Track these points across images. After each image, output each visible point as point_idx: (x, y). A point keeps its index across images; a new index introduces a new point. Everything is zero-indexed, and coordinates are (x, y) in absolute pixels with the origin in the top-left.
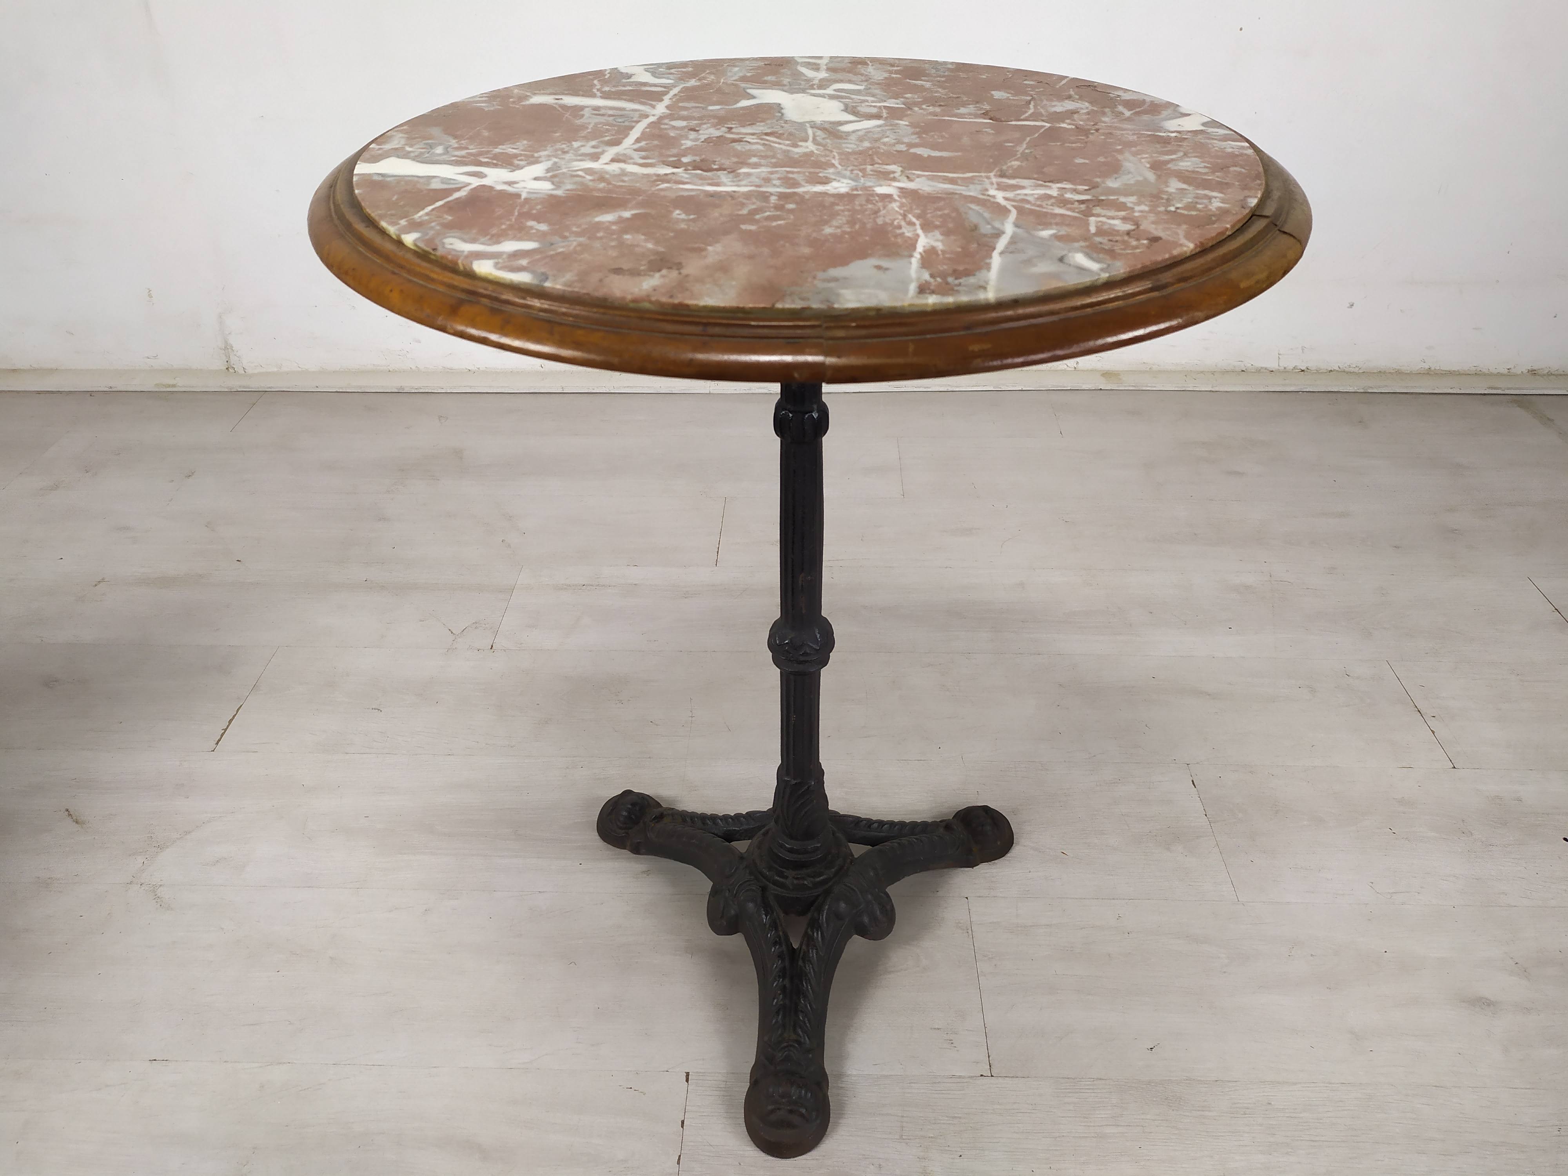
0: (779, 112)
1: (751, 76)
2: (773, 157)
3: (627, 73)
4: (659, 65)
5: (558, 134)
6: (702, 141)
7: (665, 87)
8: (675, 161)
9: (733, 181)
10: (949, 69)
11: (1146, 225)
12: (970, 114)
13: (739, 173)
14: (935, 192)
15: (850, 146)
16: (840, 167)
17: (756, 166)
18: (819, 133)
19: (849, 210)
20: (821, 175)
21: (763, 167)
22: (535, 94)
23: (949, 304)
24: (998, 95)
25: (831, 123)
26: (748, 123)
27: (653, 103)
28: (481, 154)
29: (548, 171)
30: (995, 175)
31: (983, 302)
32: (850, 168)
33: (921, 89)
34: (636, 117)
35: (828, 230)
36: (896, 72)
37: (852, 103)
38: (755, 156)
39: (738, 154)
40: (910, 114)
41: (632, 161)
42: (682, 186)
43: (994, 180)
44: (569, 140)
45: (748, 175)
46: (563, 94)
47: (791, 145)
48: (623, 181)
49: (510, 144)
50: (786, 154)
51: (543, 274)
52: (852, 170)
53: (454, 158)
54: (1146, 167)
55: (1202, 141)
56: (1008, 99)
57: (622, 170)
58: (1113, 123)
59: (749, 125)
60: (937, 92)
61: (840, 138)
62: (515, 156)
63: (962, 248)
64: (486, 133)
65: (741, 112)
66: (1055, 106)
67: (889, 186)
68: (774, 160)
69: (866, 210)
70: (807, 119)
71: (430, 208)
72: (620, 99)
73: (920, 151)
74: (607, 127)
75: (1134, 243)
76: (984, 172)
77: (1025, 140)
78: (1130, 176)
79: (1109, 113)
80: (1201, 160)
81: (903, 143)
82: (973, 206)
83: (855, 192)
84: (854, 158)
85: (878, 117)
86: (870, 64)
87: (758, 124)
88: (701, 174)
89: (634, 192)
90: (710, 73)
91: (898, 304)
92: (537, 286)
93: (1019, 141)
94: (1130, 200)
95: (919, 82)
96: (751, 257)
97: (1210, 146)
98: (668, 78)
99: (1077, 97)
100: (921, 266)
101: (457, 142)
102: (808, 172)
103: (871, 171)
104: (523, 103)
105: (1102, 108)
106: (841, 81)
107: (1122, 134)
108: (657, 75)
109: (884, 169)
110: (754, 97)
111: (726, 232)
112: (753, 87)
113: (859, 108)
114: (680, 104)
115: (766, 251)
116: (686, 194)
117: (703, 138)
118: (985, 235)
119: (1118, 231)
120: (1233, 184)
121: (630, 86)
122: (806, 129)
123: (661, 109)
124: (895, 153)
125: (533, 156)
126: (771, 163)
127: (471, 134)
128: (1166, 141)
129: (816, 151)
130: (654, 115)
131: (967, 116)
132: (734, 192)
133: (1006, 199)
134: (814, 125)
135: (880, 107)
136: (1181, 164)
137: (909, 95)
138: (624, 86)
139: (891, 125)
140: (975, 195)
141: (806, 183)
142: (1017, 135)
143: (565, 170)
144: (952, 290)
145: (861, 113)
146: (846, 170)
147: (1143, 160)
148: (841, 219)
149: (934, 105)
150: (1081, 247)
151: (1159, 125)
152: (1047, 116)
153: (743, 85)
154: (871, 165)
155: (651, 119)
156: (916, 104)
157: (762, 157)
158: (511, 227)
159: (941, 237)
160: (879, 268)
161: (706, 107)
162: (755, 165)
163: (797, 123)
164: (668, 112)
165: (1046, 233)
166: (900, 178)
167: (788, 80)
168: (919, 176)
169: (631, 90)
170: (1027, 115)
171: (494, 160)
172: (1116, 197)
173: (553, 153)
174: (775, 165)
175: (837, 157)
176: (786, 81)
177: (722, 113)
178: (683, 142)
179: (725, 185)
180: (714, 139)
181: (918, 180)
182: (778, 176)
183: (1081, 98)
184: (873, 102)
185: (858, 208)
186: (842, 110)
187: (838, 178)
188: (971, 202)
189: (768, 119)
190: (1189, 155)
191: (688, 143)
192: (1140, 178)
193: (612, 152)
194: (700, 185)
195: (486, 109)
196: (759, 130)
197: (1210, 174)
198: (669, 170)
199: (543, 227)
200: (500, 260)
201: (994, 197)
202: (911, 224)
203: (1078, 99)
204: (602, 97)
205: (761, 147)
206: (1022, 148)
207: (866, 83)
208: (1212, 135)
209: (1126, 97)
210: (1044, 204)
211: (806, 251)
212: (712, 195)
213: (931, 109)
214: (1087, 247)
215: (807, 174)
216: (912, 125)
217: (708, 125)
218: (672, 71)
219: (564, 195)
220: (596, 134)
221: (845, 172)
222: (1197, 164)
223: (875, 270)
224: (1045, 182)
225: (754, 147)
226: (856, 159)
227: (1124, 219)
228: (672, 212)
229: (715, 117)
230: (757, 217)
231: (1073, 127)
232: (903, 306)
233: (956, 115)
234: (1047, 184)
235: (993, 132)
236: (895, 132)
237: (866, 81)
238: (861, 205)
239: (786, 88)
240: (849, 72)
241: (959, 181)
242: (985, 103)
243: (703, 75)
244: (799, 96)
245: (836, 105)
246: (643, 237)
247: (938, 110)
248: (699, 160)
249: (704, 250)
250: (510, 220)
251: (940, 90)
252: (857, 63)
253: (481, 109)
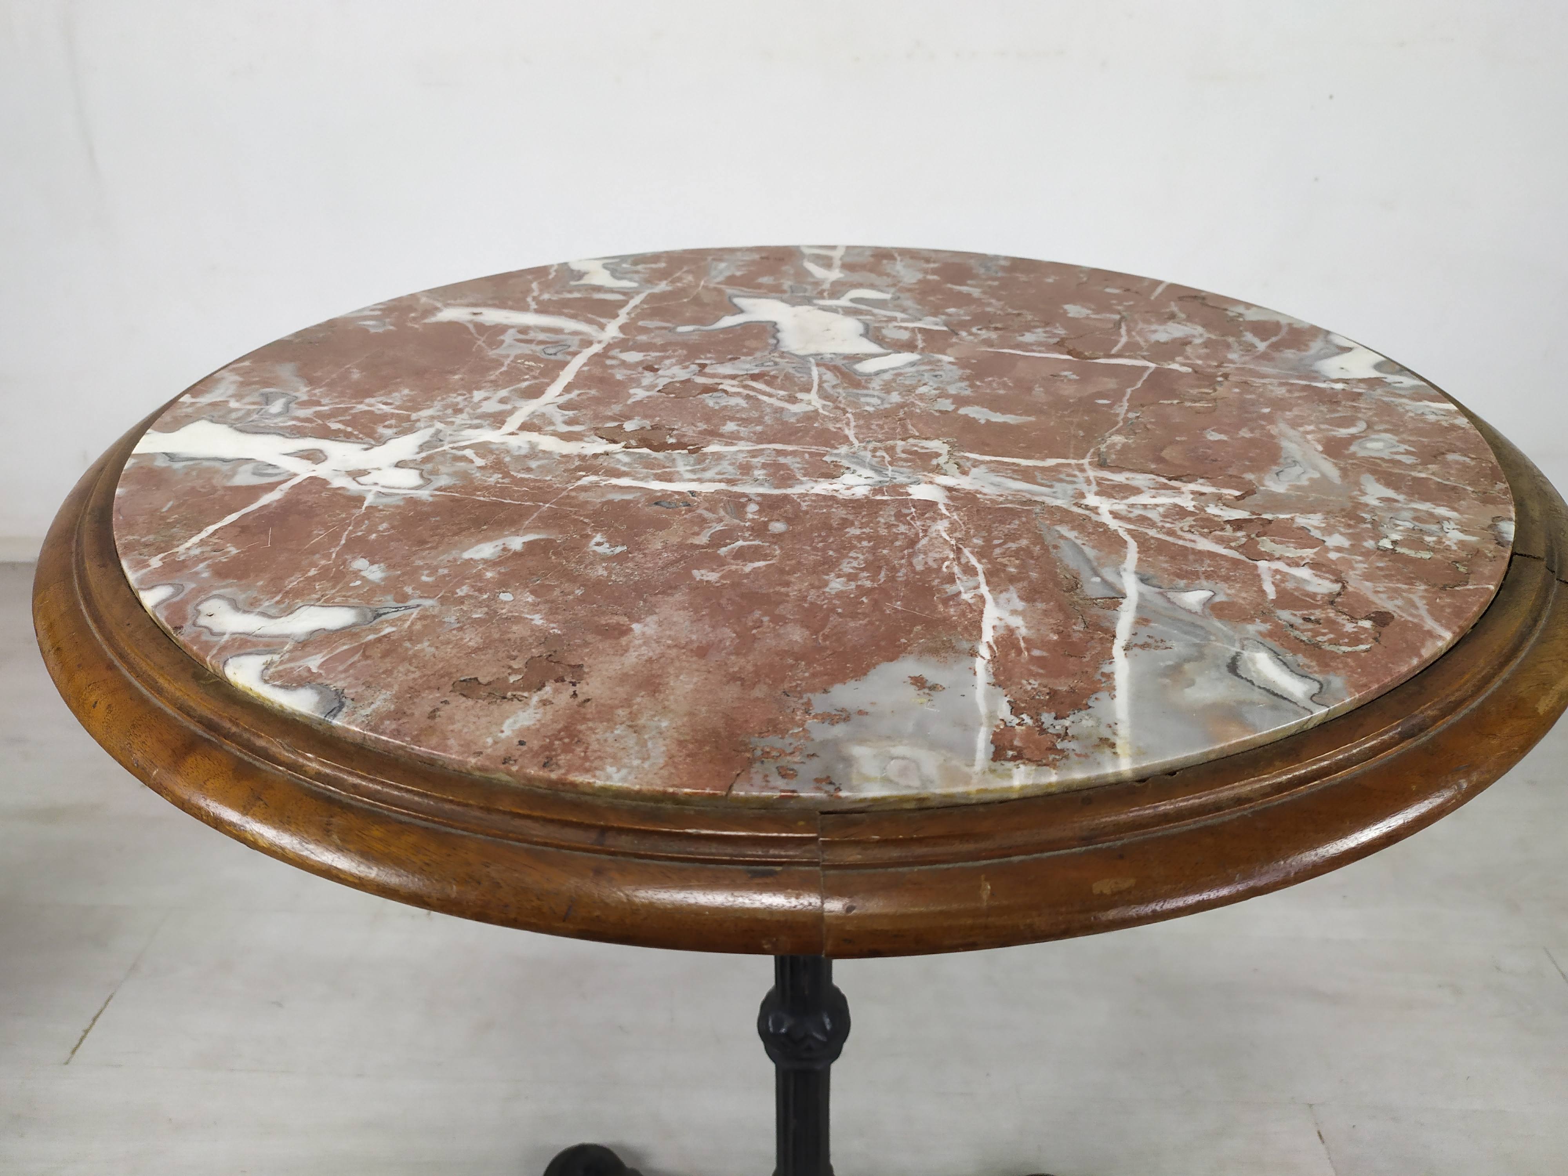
0: (774, 337)
1: (742, 276)
2: (759, 421)
3: (579, 271)
4: (623, 258)
5: (457, 377)
6: (658, 389)
7: (624, 294)
8: (615, 427)
9: (693, 471)
10: (1003, 268)
11: (1357, 584)
12: (1040, 344)
13: (705, 454)
14: (1001, 499)
15: (871, 402)
16: (856, 442)
17: (732, 439)
18: (829, 376)
19: (869, 538)
20: (827, 458)
21: (742, 443)
22: (447, 305)
23: (1050, 785)
24: (1074, 310)
25: (846, 357)
26: (730, 357)
27: (603, 320)
28: (332, 415)
29: (422, 448)
30: (1090, 463)
31: (1112, 780)
32: (871, 446)
33: (965, 300)
34: (575, 342)
35: (836, 585)
36: (934, 272)
37: (875, 321)
38: (732, 419)
39: (709, 415)
40: (956, 343)
41: (552, 428)
42: (614, 481)
43: (1092, 473)
44: (470, 387)
45: (718, 457)
46: (485, 305)
47: (787, 398)
48: (529, 470)
49: (381, 396)
50: (778, 415)
51: (339, 694)
52: (875, 450)
53: (294, 423)
54: (1316, 450)
55: (1386, 399)
56: (1087, 318)
57: (533, 446)
58: (1245, 363)
59: (731, 359)
60: (989, 304)
61: (857, 385)
62: (382, 418)
63: (1059, 633)
64: (356, 375)
65: (721, 336)
66: (1155, 331)
67: (931, 483)
68: (759, 428)
69: (896, 537)
70: (812, 349)
71: (211, 529)
72: (560, 313)
73: (972, 412)
74: (531, 363)
75: (1349, 627)
76: (1074, 459)
77: (1124, 395)
78: (1297, 470)
79: (1235, 346)
80: (1396, 438)
81: (947, 396)
82: (1064, 530)
83: (879, 497)
84: (877, 425)
85: (910, 346)
86: (899, 258)
87: (743, 358)
88: (648, 455)
89: (541, 492)
90: (688, 272)
91: (959, 789)
92: (321, 723)
93: (1116, 396)
94: (1313, 521)
95: (964, 289)
96: (702, 652)
97: (1401, 410)
98: (631, 280)
99: (1183, 316)
100: (993, 681)
101: (309, 391)
102: (808, 453)
103: (903, 452)
104: (426, 321)
105: (1223, 336)
106: (859, 285)
107: (1264, 384)
108: (617, 274)
109: (923, 448)
110: (741, 311)
111: (669, 588)
112: (742, 294)
113: (884, 332)
114: (640, 323)
115: (728, 634)
116: (617, 497)
117: (662, 382)
118: (1093, 601)
119: (1313, 596)
120: (1465, 489)
121: (579, 291)
122: (809, 368)
123: (612, 330)
124: (937, 414)
125: (408, 419)
126: (755, 433)
127: (334, 376)
128: (1330, 399)
129: (821, 411)
130: (600, 342)
131: (1034, 348)
132: (693, 493)
133: (1115, 515)
134: (822, 362)
135: (913, 330)
136: (1370, 445)
137: (951, 310)
138: (570, 292)
139: (930, 363)
140: (1065, 506)
141: (805, 475)
142: (1111, 384)
143: (446, 447)
144: (1053, 749)
145: (887, 340)
146: (865, 448)
147: (1309, 437)
148: (856, 558)
149: (988, 328)
150: (1261, 633)
151: (1313, 368)
152: (1147, 350)
153: (729, 291)
154: (903, 440)
155: (596, 348)
156: (964, 325)
157: (745, 422)
158: (324, 573)
159: (1020, 605)
160: (919, 682)
161: (675, 328)
162: (729, 438)
163: (797, 356)
164: (622, 336)
165: (1194, 598)
166: (945, 467)
167: (790, 283)
168: (976, 464)
169: (580, 299)
170: (1119, 346)
171: (348, 426)
172: (1288, 516)
173: (438, 413)
174: (761, 438)
175: (853, 424)
176: (787, 284)
177: (695, 337)
178: (632, 391)
179: (682, 480)
180: (678, 385)
181: (974, 471)
182: (763, 461)
183: (1190, 319)
184: (903, 320)
185: (883, 532)
186: (861, 335)
187: (853, 467)
188: (1061, 522)
189: (756, 349)
190: (1376, 428)
191: (638, 394)
192: (1317, 475)
193: (527, 408)
194: (642, 480)
195: (372, 331)
196: (743, 370)
197: (1420, 467)
198: (600, 446)
199: (375, 573)
200: (276, 658)
201: (1095, 510)
202: (969, 571)
203: (1184, 320)
204: (537, 311)
205: (743, 403)
206: (1122, 409)
207: (893, 290)
208: (1395, 388)
209: (1251, 316)
210: (1177, 526)
211: (797, 635)
212: (658, 500)
213: (984, 334)
214: (1270, 634)
215: (807, 456)
216: (961, 363)
217: (674, 360)
218: (640, 267)
219: (431, 499)
220: (512, 376)
221: (862, 453)
222: (1394, 446)
223: (912, 690)
224: (1170, 479)
225: (733, 401)
226: (881, 427)
227: (1316, 566)
228: (588, 537)
229: (684, 345)
230: (723, 551)
231: (1190, 370)
232: (968, 794)
233: (1018, 346)
234: (1173, 483)
235: (1075, 377)
236: (936, 376)
237: (894, 285)
238: (889, 526)
239: (785, 296)
240: (871, 271)
241: (1039, 475)
242: (1058, 325)
243: (677, 275)
244: (802, 310)
245: (852, 326)
246: (530, 599)
247: (994, 335)
248: (649, 428)
249: (625, 631)
250: (328, 556)
251: (993, 301)
252: (883, 255)
253: (365, 331)
